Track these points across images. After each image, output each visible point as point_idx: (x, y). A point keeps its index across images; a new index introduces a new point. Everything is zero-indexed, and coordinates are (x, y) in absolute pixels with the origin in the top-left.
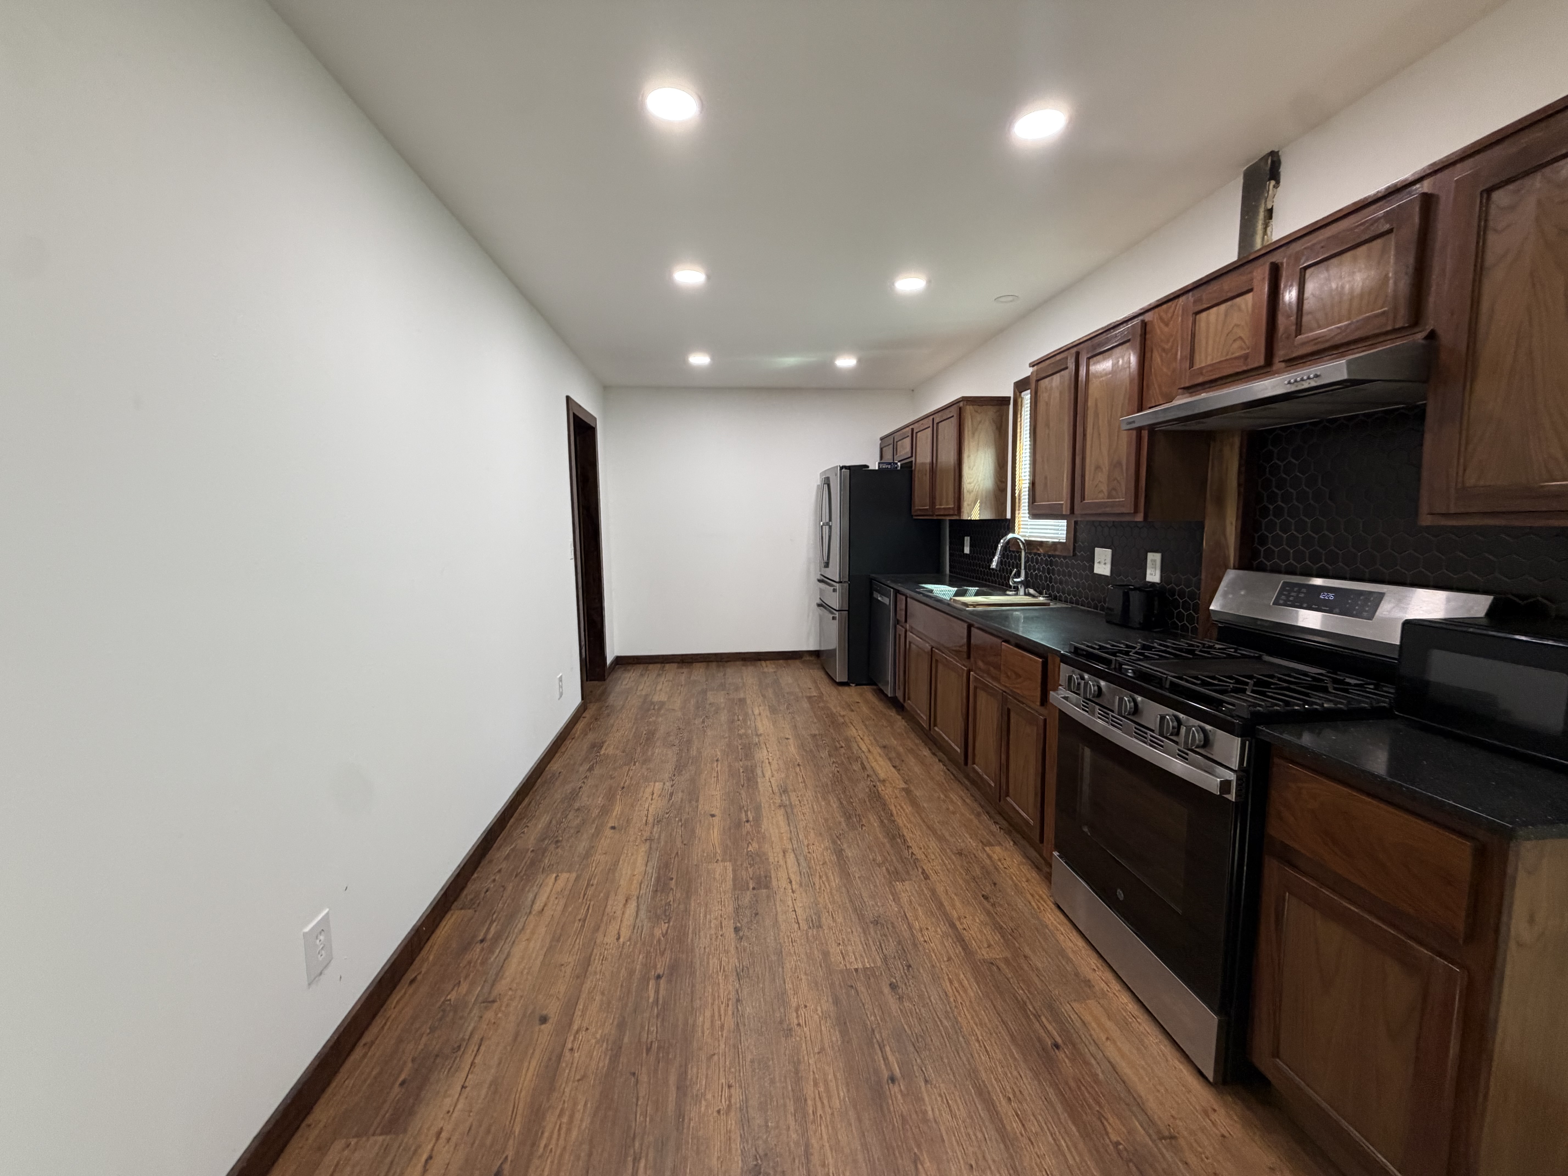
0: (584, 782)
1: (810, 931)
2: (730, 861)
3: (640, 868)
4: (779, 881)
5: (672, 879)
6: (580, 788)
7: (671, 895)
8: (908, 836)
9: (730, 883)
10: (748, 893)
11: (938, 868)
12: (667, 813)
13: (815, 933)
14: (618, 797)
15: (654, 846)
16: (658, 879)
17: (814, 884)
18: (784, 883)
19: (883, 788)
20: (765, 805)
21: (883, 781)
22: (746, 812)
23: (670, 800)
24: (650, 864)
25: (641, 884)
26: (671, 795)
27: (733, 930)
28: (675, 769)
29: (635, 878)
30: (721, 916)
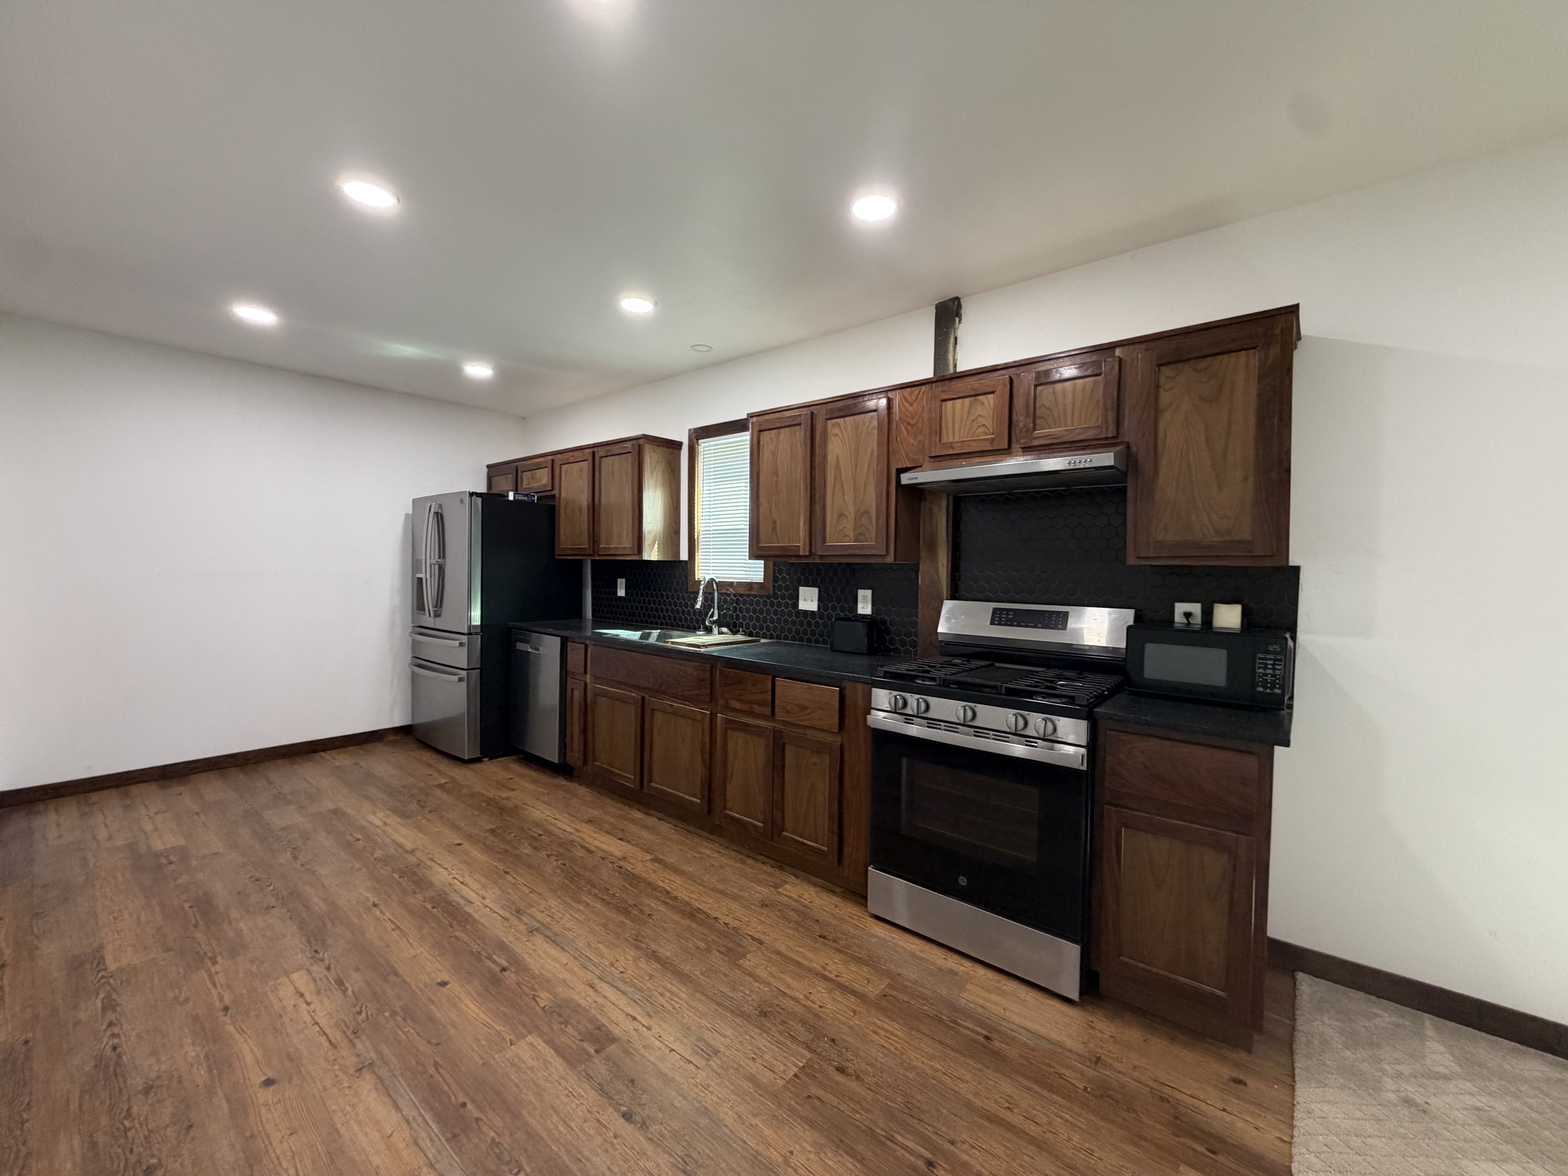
0: (114, 1035)
1: (712, 1063)
2: (530, 1033)
3: (390, 1119)
4: (621, 1026)
5: (464, 1105)
6: (114, 1048)
7: (485, 1129)
8: (702, 906)
9: (558, 1064)
10: (596, 1060)
11: (759, 928)
12: (360, 1013)
13: (718, 1062)
14: (231, 1028)
15: (384, 1072)
16: (440, 1119)
17: (663, 1006)
18: (628, 1025)
19: (632, 867)
20: (508, 938)
21: (624, 858)
22: (489, 958)
23: (345, 991)
24: (401, 1103)
25: (416, 1143)
26: (340, 982)
27: (622, 1120)
28: (310, 943)
29: (394, 1139)
30: (589, 1112)
